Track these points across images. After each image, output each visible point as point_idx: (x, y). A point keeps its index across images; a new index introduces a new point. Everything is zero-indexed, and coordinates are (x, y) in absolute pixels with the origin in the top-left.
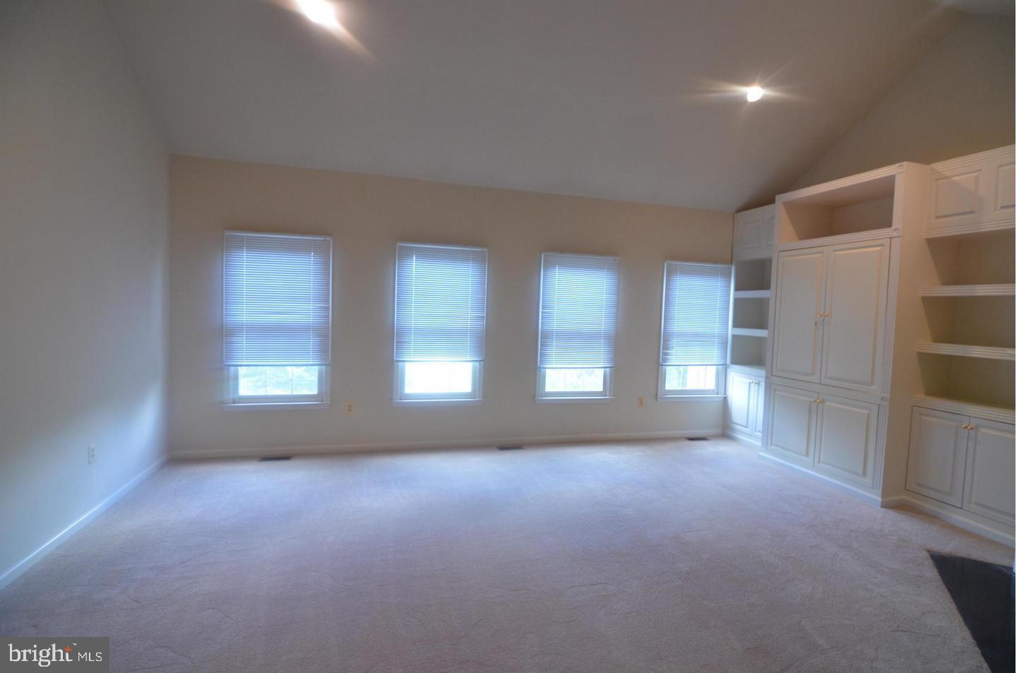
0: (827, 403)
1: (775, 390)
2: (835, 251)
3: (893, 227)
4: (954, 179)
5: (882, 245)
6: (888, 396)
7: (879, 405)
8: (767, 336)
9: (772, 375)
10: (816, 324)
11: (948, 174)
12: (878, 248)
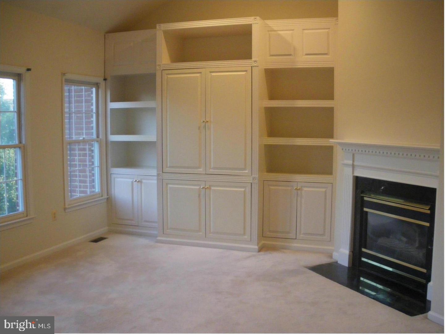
0: (212, 188)
1: (167, 184)
2: (211, 72)
3: (253, 59)
4: (280, 32)
5: (246, 71)
6: (257, 176)
7: (251, 183)
8: (155, 140)
9: (163, 172)
10: (199, 128)
11: (275, 28)
12: (244, 73)
